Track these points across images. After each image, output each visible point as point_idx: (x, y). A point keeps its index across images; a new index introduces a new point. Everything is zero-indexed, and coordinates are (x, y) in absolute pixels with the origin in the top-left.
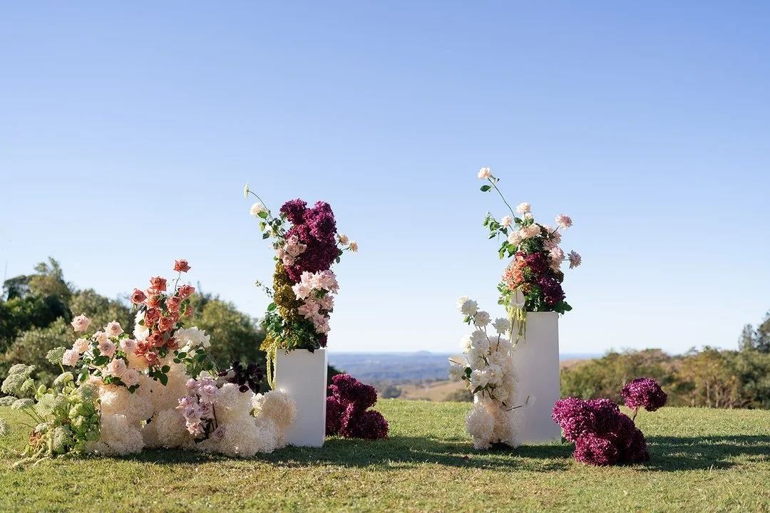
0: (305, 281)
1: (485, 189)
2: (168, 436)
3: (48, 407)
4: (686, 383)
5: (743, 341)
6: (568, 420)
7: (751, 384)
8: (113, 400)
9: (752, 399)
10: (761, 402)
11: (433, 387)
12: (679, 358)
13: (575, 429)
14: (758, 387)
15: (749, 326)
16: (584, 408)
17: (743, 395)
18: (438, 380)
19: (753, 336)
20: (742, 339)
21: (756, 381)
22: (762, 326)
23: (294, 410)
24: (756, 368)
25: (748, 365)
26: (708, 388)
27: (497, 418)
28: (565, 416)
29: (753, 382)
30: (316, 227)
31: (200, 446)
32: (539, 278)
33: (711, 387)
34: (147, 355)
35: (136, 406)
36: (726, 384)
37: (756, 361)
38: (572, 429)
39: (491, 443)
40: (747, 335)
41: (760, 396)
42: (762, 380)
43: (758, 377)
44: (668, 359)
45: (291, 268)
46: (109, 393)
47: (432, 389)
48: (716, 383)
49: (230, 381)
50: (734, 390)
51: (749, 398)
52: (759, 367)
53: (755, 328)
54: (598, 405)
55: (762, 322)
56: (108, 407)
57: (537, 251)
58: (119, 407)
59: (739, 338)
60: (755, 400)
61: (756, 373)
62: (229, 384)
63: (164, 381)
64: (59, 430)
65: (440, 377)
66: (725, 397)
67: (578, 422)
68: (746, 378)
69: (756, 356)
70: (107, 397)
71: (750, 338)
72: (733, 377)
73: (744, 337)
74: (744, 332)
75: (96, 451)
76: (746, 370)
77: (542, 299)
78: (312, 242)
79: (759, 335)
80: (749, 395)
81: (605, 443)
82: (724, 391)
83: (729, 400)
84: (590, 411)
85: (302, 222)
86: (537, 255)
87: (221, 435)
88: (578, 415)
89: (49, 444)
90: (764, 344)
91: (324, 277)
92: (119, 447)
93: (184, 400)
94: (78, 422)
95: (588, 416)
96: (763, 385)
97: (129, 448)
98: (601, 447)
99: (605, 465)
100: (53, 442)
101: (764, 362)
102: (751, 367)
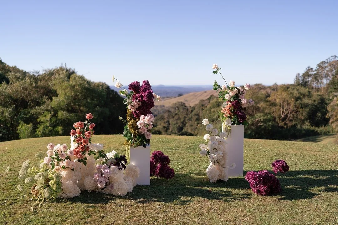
0: (142, 120)
1: (215, 72)
2: (90, 188)
3: (41, 183)
4: (273, 103)
5: (296, 80)
6: (252, 181)
7: (299, 102)
8: (66, 175)
9: (299, 108)
10: (303, 109)
11: (165, 100)
12: (270, 87)
13: (255, 185)
14: (302, 103)
15: (299, 74)
16: (259, 176)
17: (295, 106)
18: (167, 97)
19: (300, 78)
20: (295, 79)
21: (301, 100)
22: (304, 74)
23: (139, 172)
24: (301, 94)
25: (299, 93)
26: (281, 103)
27: (220, 171)
28: (251, 179)
29: (300, 101)
30: (146, 96)
31: (103, 191)
32: (237, 111)
33: (283, 103)
34: (78, 155)
35: (75, 176)
36: (289, 102)
37: (302, 91)
38: (254, 185)
39: (217, 180)
40: (298, 78)
41: (303, 106)
42: (303, 99)
43: (302, 98)
44: (264, 88)
45: (135, 112)
46: (64, 172)
47: (165, 101)
48: (285, 101)
49: (114, 165)
50: (292, 104)
51: (298, 107)
52: (303, 94)
53: (301, 75)
54: (263, 174)
55: (304, 72)
56: (64, 177)
57: (236, 100)
58: (69, 177)
59: (294, 79)
60: (301, 108)
61: (301, 97)
62: (114, 166)
63: (85, 164)
64: (46, 190)
65: (168, 96)
66: (288, 107)
67: (256, 182)
68: (297, 99)
69: (302, 89)
70: (64, 173)
71: (299, 79)
72: (292, 99)
73: (296, 79)
74: (297, 77)
75: (62, 197)
76: (298, 95)
77: (238, 120)
78: (144, 102)
79: (302, 78)
80: (298, 106)
81: (265, 187)
82: (288, 105)
83: (290, 108)
84: (261, 177)
85: (139, 92)
86: (236, 102)
87: (112, 187)
88: (256, 179)
89: (42, 195)
90: (304, 81)
91: (150, 119)
92: (71, 195)
93: (96, 175)
94: (54, 187)
95: (260, 179)
96: (304, 102)
97: (75, 195)
98: (264, 189)
99: (265, 196)
100: (44, 195)
101: (305, 92)
102: (300, 94)
